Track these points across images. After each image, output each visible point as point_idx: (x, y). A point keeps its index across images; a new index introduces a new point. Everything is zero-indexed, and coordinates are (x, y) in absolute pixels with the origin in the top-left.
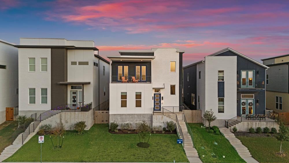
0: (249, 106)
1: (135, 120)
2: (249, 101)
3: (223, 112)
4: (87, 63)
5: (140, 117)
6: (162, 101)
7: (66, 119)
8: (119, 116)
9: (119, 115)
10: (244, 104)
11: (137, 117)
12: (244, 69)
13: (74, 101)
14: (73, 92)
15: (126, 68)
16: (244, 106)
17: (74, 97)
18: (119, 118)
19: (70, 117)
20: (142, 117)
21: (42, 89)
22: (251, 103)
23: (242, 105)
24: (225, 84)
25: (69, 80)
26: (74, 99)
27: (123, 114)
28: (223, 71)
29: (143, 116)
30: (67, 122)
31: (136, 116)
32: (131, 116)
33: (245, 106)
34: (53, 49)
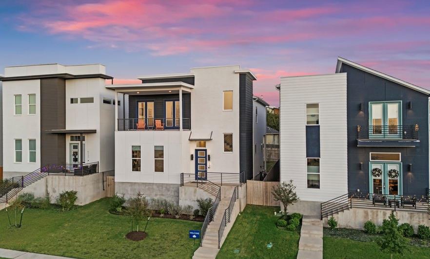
0: (389, 178)
1: (154, 193)
2: (390, 167)
3: (318, 187)
4: (90, 100)
5: (162, 188)
6: (209, 163)
7: (54, 187)
8: (130, 186)
9: (129, 184)
10: (377, 173)
11: (157, 189)
12: (377, 100)
13: (76, 160)
14: (74, 146)
15: (151, 105)
16: (377, 178)
17: (75, 154)
18: (129, 189)
19: (59, 184)
20: (164, 189)
21: (30, 140)
22: (394, 171)
23: (373, 174)
24: (321, 130)
25: (69, 128)
26: (75, 157)
27: (135, 183)
28: (316, 106)
29: (166, 188)
30: (54, 191)
31: (155, 187)
32: (147, 187)
33: (381, 177)
34: (43, 81)
